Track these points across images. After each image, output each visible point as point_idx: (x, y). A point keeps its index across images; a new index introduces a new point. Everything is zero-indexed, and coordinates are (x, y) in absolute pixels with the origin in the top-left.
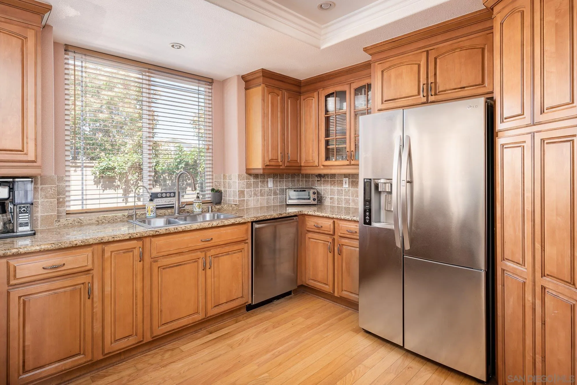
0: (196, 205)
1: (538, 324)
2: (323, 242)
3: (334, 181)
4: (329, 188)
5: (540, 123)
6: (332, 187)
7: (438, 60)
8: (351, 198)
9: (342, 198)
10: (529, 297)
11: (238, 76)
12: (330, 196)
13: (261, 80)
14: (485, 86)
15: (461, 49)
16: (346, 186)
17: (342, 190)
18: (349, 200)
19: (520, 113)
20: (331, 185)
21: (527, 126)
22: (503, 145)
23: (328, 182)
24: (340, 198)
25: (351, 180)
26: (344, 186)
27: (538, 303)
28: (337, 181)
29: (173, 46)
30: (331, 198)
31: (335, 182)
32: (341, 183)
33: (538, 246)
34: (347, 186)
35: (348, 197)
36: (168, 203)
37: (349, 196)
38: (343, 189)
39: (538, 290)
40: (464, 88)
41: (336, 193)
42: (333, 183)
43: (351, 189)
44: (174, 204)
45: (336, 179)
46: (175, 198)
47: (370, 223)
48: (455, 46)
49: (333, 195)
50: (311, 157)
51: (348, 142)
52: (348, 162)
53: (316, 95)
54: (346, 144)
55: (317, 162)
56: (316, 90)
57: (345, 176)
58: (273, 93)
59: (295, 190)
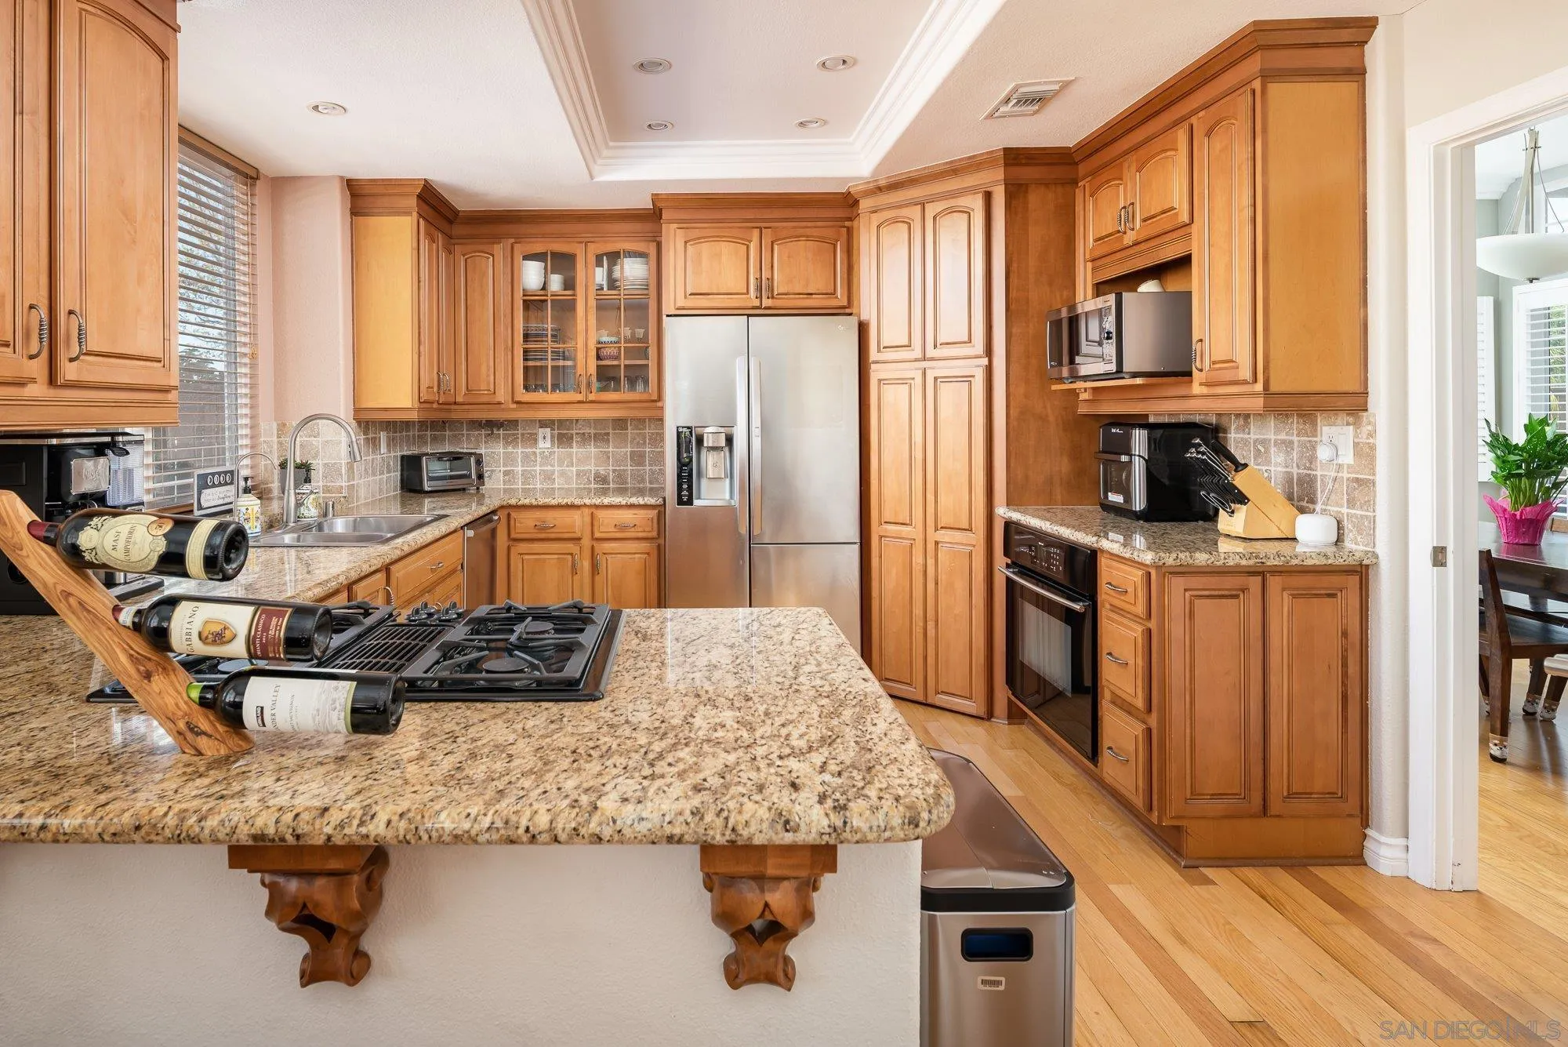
0: (311, 501)
1: (931, 586)
2: (556, 556)
3: (513, 435)
4: (502, 450)
5: (932, 359)
6: (510, 449)
7: (776, 247)
8: (556, 468)
9: (535, 471)
10: (918, 559)
11: (342, 178)
12: (502, 469)
13: (413, 202)
14: (837, 297)
15: (808, 238)
16: (544, 444)
17: (535, 453)
18: (553, 472)
19: (907, 344)
20: (507, 443)
21: (916, 360)
22: (880, 381)
23: (499, 438)
24: (530, 472)
25: (556, 432)
26: (541, 444)
27: (931, 562)
28: (523, 435)
29: (316, 108)
30: (506, 473)
31: (518, 438)
32: (533, 440)
33: (930, 497)
34: (548, 445)
35: (549, 468)
36: (221, 502)
37: (552, 466)
38: (538, 451)
39: (931, 546)
40: (811, 294)
41: (519, 460)
42: (511, 441)
43: (556, 450)
44: (231, 503)
45: (520, 432)
46: (233, 486)
47: (690, 502)
48: (801, 231)
49: (512, 465)
50: (484, 384)
51: (580, 356)
52: (580, 397)
53: (499, 249)
54: (574, 360)
55: (502, 395)
56: (496, 239)
57: (543, 424)
58: (429, 235)
59: (440, 457)
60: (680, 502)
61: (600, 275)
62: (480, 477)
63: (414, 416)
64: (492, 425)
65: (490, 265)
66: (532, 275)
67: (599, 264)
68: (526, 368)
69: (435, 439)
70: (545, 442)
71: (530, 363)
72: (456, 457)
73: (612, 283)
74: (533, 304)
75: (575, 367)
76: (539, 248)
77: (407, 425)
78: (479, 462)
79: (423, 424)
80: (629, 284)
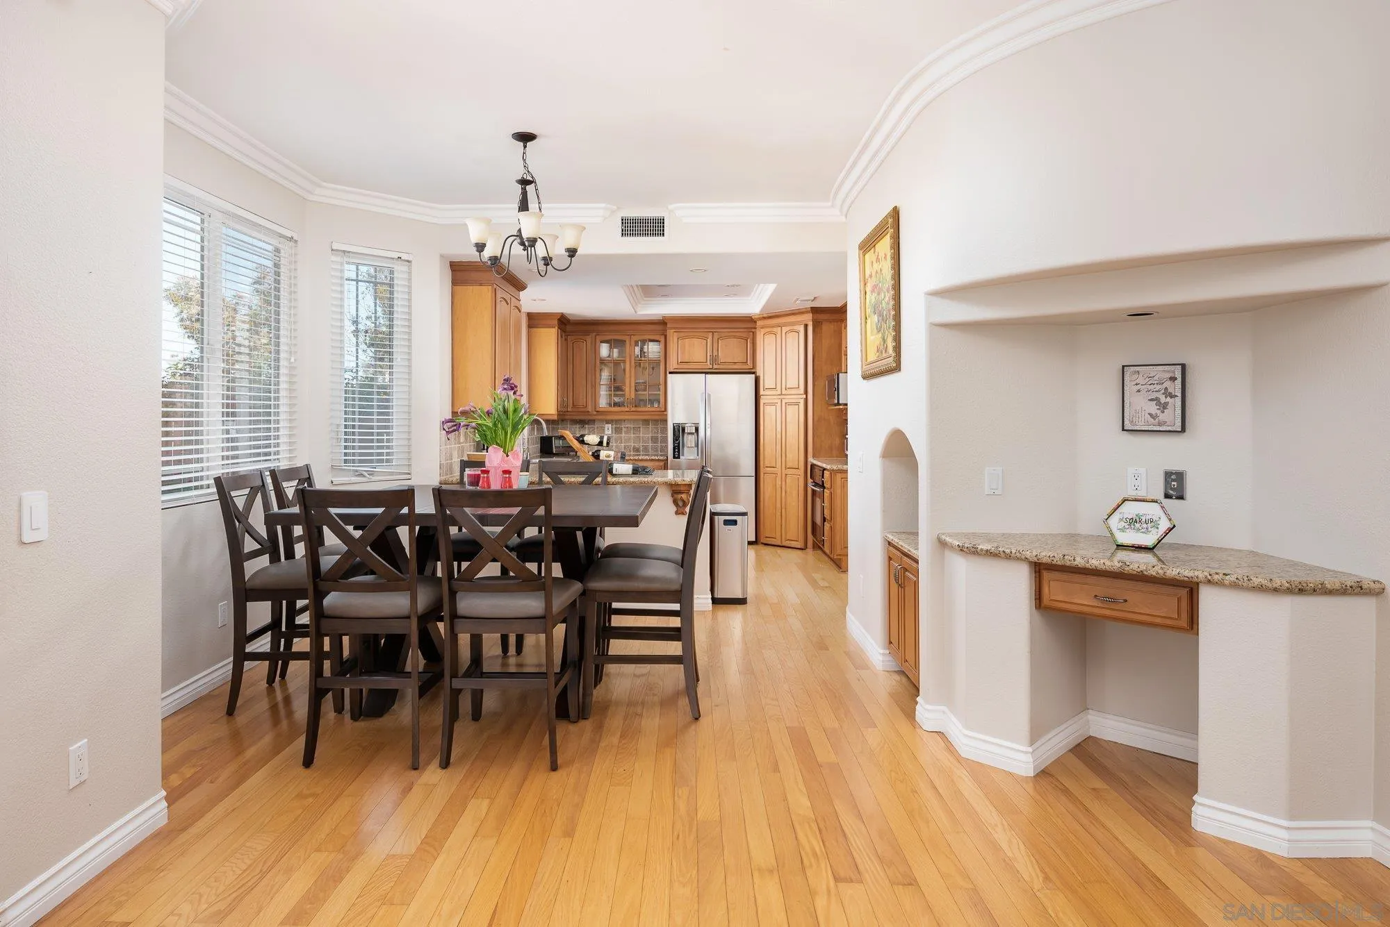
5: (784, 395)
7: (720, 341)
10: (779, 482)
13: (555, 322)
14: (747, 365)
15: (735, 337)
19: (775, 387)
21: (778, 395)
22: (764, 404)
25: (614, 426)
27: (783, 483)
33: (783, 455)
39: (783, 476)
40: (736, 363)
45: (596, 426)
47: (679, 457)
48: (731, 334)
50: (581, 402)
51: (627, 389)
52: (626, 409)
53: (589, 339)
54: (624, 391)
55: (589, 408)
56: (587, 333)
57: (608, 422)
58: (561, 336)
60: (674, 457)
61: (637, 350)
63: (556, 418)
64: (584, 422)
65: (586, 346)
66: (604, 350)
67: (636, 344)
70: (610, 431)
73: (643, 354)
74: (604, 363)
75: (624, 394)
76: (606, 338)
79: (554, 421)
80: (651, 356)
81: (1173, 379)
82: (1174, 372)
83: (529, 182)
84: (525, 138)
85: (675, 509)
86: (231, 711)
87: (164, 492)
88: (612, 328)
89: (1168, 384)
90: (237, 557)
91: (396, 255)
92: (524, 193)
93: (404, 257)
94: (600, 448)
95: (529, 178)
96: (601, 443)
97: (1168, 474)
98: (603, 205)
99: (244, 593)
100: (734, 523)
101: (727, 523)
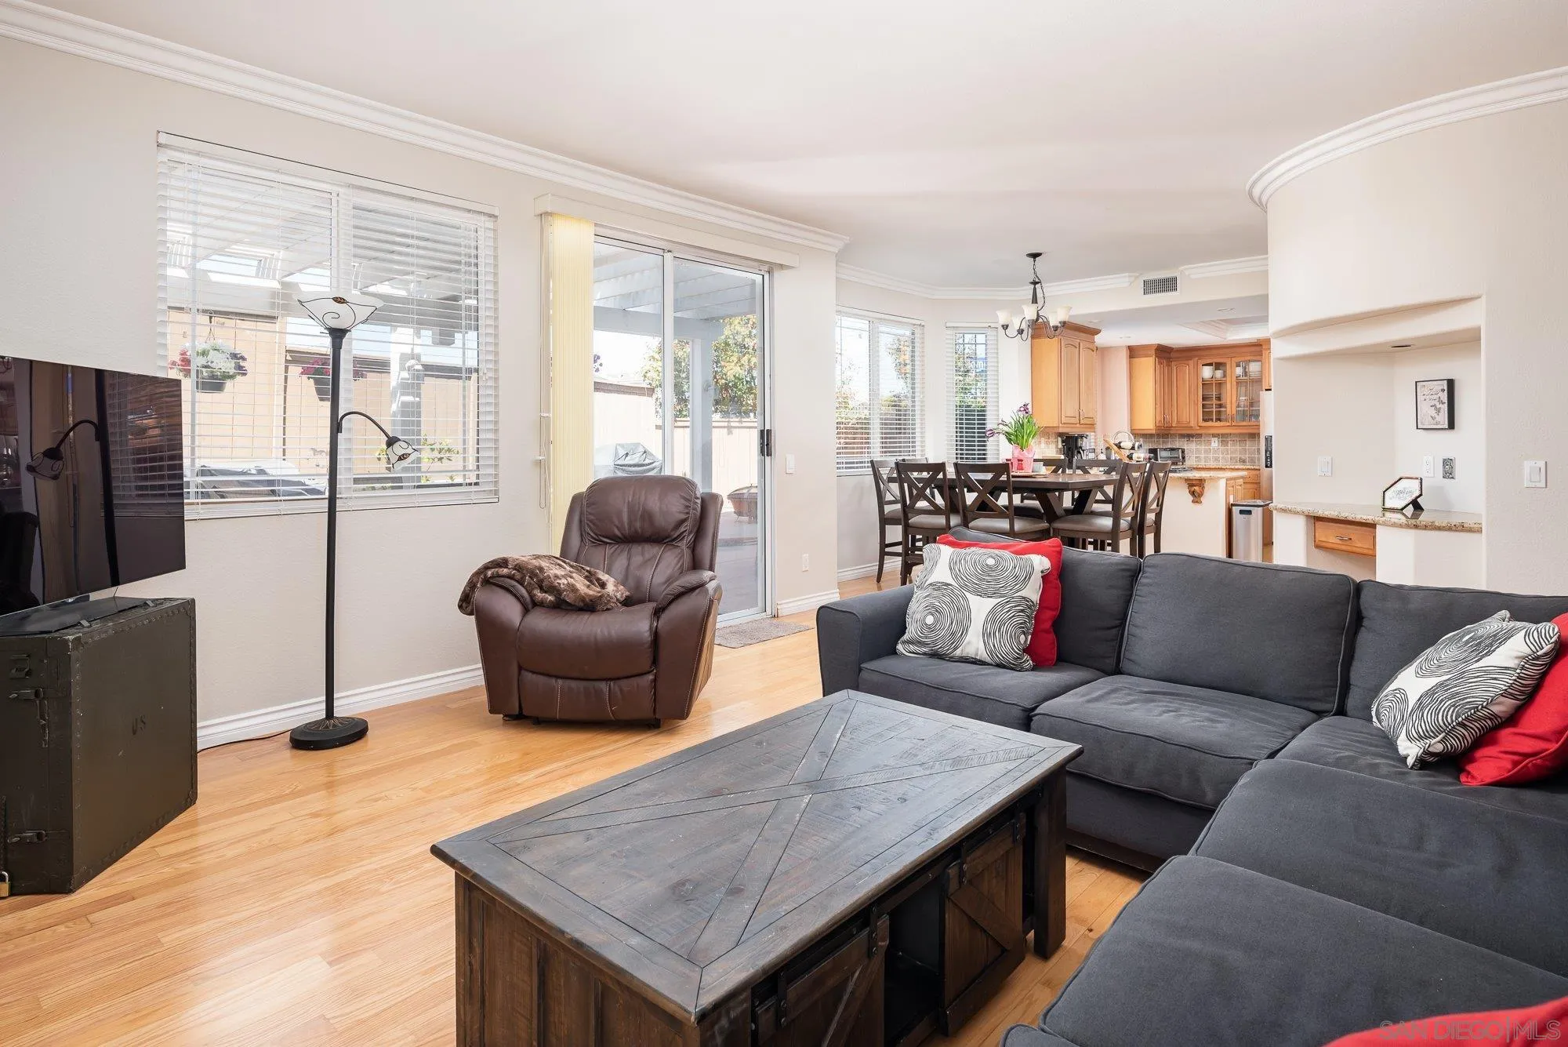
3: (1199, 440)
4: (1194, 447)
6: (1198, 446)
8: (1220, 455)
9: (1210, 456)
11: (1126, 346)
12: (1194, 454)
13: (1153, 351)
17: (1210, 448)
18: (1219, 457)
23: (1193, 442)
24: (1208, 457)
25: (1219, 439)
26: (1213, 444)
28: (1204, 440)
30: (1197, 457)
31: (1201, 442)
32: (1209, 442)
34: (1216, 445)
37: (1217, 453)
41: (1202, 451)
42: (1198, 443)
43: (1220, 447)
45: (1202, 439)
49: (1199, 453)
50: (1185, 418)
51: (1228, 406)
52: (1228, 424)
53: (1191, 363)
54: (1226, 408)
55: (1192, 424)
56: (1190, 358)
57: (1214, 436)
58: (1160, 363)
59: (1165, 449)
60: (1267, 466)
61: (1239, 371)
62: (1184, 458)
63: (1154, 432)
64: (1189, 437)
65: (1187, 370)
66: (1207, 372)
67: (1238, 365)
68: (1203, 412)
69: (1164, 442)
70: (1215, 443)
71: (1205, 410)
72: (1172, 450)
73: (1245, 373)
74: (1206, 384)
75: (1226, 411)
76: (1209, 361)
77: (1151, 436)
78: (1183, 452)
79: (1158, 435)
80: (1252, 374)
81: (1443, 390)
82: (1443, 385)
83: (1038, 283)
84: (1035, 256)
85: (1191, 498)
86: (879, 580)
87: (838, 468)
88: (1215, 352)
89: (1440, 394)
90: (881, 502)
91: (987, 325)
92: (1035, 289)
93: (993, 325)
94: (1132, 451)
95: (1037, 280)
96: (1133, 448)
97: (1444, 460)
98: (1127, 274)
99: (885, 521)
100: (1249, 512)
101: (1242, 512)
